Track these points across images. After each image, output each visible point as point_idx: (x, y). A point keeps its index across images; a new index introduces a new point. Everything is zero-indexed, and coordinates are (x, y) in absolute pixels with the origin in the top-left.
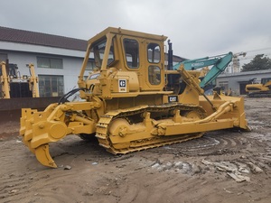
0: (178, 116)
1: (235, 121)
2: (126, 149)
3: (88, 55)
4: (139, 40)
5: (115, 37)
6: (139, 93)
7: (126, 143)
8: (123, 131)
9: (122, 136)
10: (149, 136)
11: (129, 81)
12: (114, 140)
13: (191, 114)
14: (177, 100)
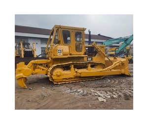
0: (89, 67)
1: (123, 71)
2: (61, 82)
3: (50, 37)
4: (70, 31)
5: (58, 29)
6: (69, 56)
7: (60, 79)
8: (59, 74)
9: (58, 76)
10: (72, 77)
11: (63, 50)
12: (54, 78)
13: (98, 67)
14: (92, 60)
